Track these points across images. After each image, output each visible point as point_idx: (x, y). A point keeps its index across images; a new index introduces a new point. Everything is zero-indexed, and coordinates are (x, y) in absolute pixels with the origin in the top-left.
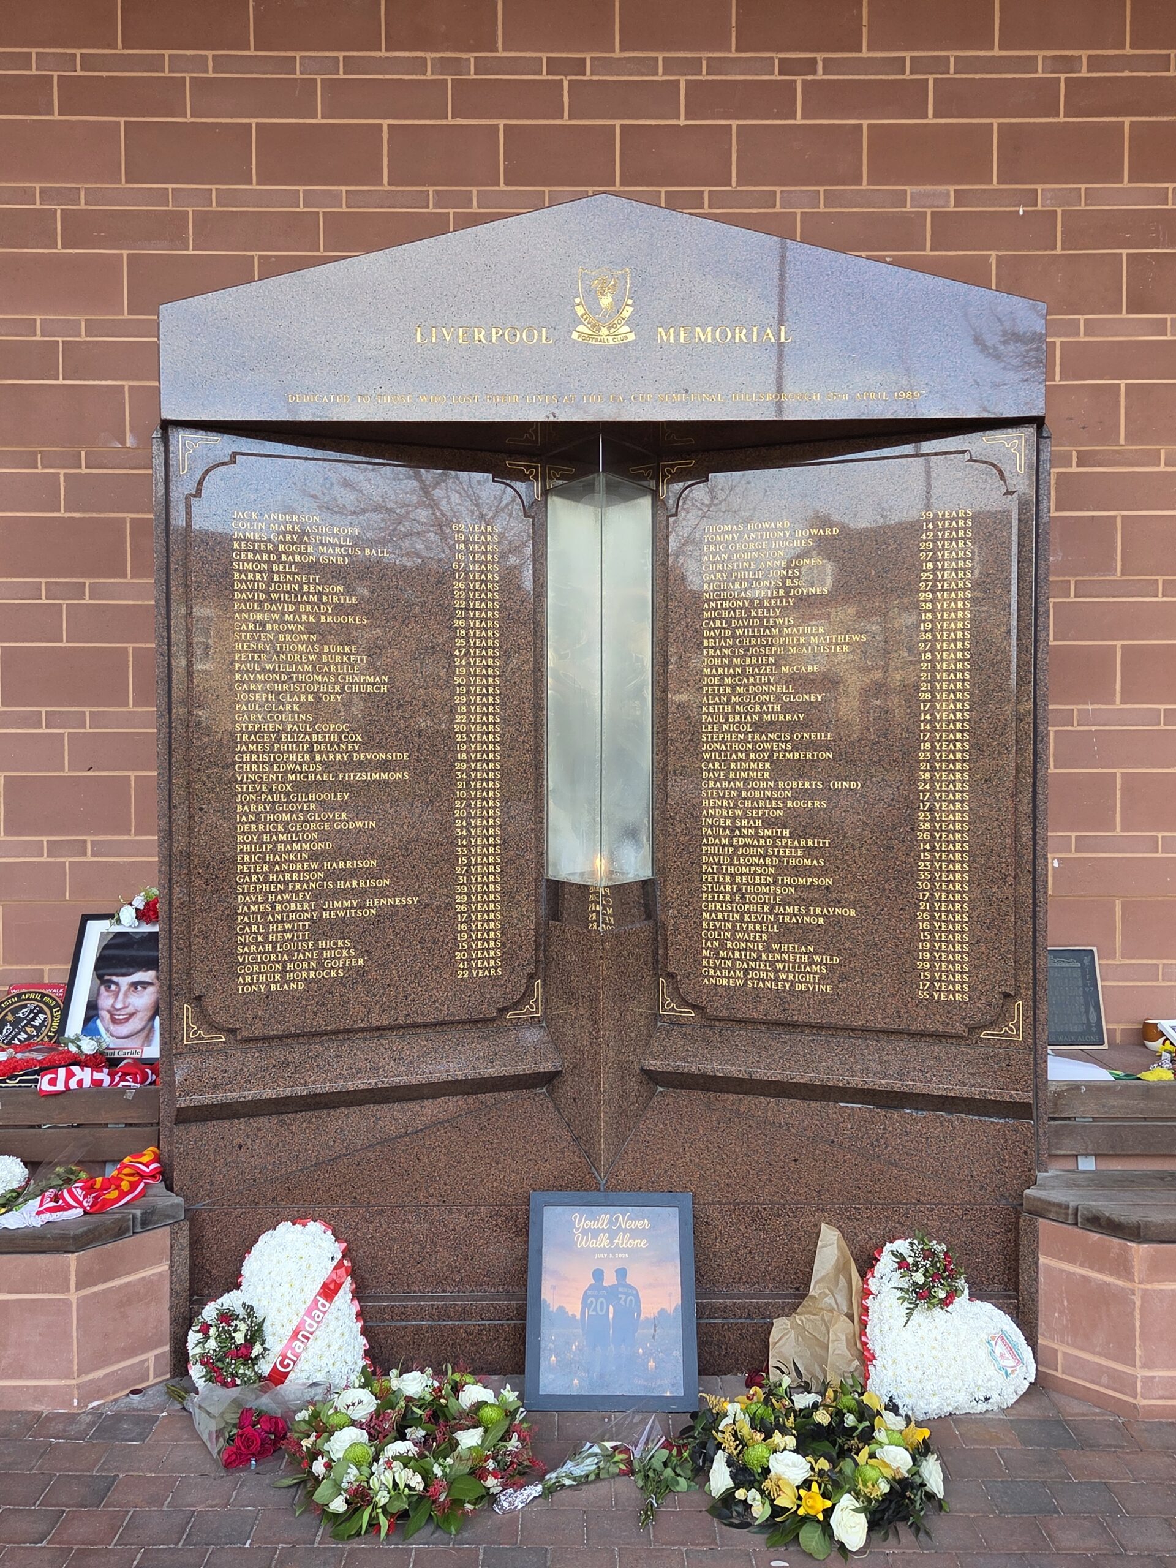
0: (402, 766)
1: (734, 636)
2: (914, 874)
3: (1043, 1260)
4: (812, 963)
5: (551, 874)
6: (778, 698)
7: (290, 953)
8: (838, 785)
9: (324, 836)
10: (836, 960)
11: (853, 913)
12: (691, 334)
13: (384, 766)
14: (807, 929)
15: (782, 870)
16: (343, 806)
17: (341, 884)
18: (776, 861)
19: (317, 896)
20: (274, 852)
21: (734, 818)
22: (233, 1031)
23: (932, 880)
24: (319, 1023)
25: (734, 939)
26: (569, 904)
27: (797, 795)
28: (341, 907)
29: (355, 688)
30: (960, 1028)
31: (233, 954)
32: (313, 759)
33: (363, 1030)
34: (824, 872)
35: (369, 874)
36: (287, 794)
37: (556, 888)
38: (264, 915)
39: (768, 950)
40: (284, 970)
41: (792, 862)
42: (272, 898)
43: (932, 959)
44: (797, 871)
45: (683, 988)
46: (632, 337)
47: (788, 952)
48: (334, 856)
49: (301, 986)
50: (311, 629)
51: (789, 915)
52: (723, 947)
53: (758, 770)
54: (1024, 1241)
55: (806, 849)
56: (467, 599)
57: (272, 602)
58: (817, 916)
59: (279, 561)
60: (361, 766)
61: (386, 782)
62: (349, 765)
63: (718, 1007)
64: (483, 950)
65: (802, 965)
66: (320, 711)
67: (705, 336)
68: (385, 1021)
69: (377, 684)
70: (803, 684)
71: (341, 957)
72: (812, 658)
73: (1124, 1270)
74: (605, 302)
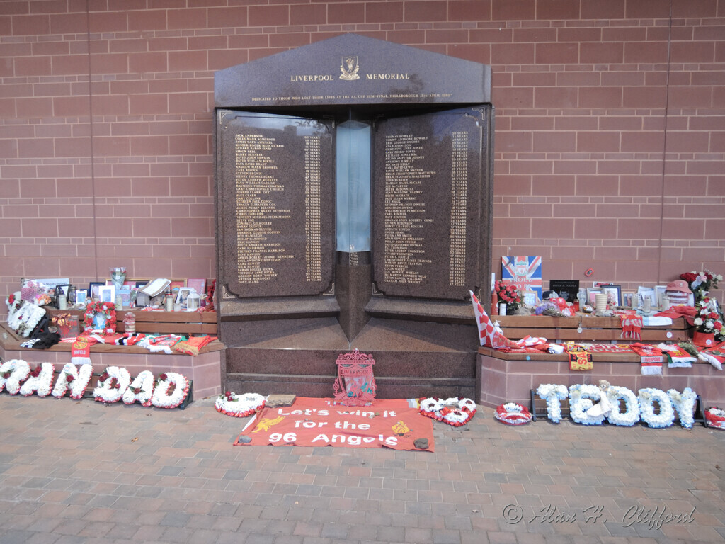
0: (288, 214)
1: (395, 172)
2: (449, 249)
3: (483, 368)
4: (418, 277)
5: (339, 249)
6: (409, 192)
7: (254, 272)
8: (427, 220)
9: (264, 236)
10: (425, 276)
11: (431, 261)
12: (377, 76)
13: (283, 214)
14: (416, 267)
15: (410, 248)
16: (270, 226)
17: (269, 251)
18: (408, 245)
19: (262, 254)
20: (249, 240)
21: (395, 231)
22: (237, 295)
23: (454, 251)
24: (263, 294)
25: (394, 270)
26: (344, 258)
27: (414, 224)
28: (270, 258)
29: (274, 189)
30: (462, 298)
31: (237, 271)
32: (260, 212)
33: (278, 296)
34: (422, 249)
35: (278, 248)
36: (252, 222)
37: (340, 253)
38: (246, 260)
39: (405, 273)
40: (252, 277)
41: (413, 245)
42: (248, 255)
43: (454, 276)
44: (414, 248)
45: (379, 286)
46: (358, 77)
47: (411, 274)
48: (267, 242)
49: (258, 282)
50: (259, 170)
51: (412, 262)
52: (391, 272)
53: (401, 215)
54: (478, 362)
55: (417, 241)
56: (309, 160)
57: (247, 162)
58: (420, 262)
59: (250, 150)
60: (276, 214)
61: (283, 219)
62: (272, 214)
63: (389, 292)
64: (315, 272)
65: (415, 278)
66: (263, 196)
67: (382, 77)
68: (284, 294)
69: (280, 188)
70: (416, 188)
71: (270, 273)
72: (419, 179)
73: (503, 368)
74: (350, 67)
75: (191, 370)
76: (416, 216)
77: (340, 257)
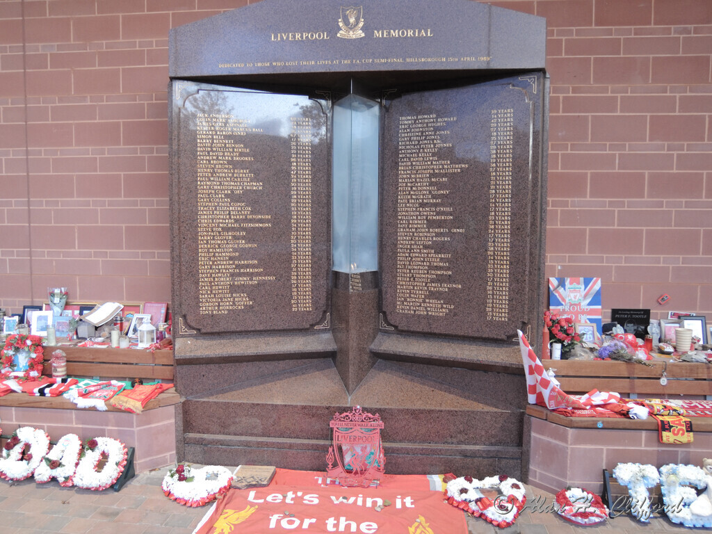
0: (268, 221)
1: (412, 165)
2: (486, 270)
3: (533, 434)
4: (442, 308)
5: (336, 269)
6: (430, 192)
7: (221, 298)
8: (455, 231)
9: (235, 250)
10: (452, 307)
11: (460, 286)
12: (389, 33)
13: (260, 221)
14: (440, 293)
15: (430, 268)
16: (243, 238)
17: (242, 270)
18: (428, 264)
19: (232, 275)
20: (214, 256)
21: (411, 245)
22: (199, 330)
23: (494, 273)
24: (233, 328)
25: (410, 297)
26: (342, 280)
27: (438, 235)
28: (243, 280)
29: (248, 188)
30: (504, 337)
31: (198, 298)
32: (230, 218)
33: (253, 331)
34: (448, 269)
35: (253, 266)
36: (219, 232)
37: (336, 274)
38: (211, 282)
39: (424, 302)
40: (219, 306)
41: (435, 264)
42: (213, 275)
43: (493, 307)
44: (437, 268)
45: (389, 317)
46: (363, 35)
47: (433, 302)
48: (239, 258)
49: (226, 312)
50: (229, 162)
51: (434, 287)
52: (406, 300)
53: (420, 223)
54: (525, 427)
55: (441, 259)
56: (297, 149)
57: (213, 151)
58: (445, 288)
59: (216, 134)
60: (251, 221)
61: (261, 228)
62: (246, 220)
63: (403, 326)
64: (303, 300)
65: (437, 309)
66: (233, 198)
67: (395, 34)
68: (261, 328)
69: (257, 186)
70: (441, 186)
71: (243, 301)
72: (445, 175)
73: (564, 439)
74: (352, 20)
75: (133, 432)
76: (440, 224)
77: (337, 279)
